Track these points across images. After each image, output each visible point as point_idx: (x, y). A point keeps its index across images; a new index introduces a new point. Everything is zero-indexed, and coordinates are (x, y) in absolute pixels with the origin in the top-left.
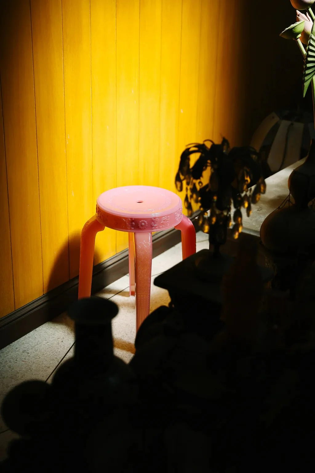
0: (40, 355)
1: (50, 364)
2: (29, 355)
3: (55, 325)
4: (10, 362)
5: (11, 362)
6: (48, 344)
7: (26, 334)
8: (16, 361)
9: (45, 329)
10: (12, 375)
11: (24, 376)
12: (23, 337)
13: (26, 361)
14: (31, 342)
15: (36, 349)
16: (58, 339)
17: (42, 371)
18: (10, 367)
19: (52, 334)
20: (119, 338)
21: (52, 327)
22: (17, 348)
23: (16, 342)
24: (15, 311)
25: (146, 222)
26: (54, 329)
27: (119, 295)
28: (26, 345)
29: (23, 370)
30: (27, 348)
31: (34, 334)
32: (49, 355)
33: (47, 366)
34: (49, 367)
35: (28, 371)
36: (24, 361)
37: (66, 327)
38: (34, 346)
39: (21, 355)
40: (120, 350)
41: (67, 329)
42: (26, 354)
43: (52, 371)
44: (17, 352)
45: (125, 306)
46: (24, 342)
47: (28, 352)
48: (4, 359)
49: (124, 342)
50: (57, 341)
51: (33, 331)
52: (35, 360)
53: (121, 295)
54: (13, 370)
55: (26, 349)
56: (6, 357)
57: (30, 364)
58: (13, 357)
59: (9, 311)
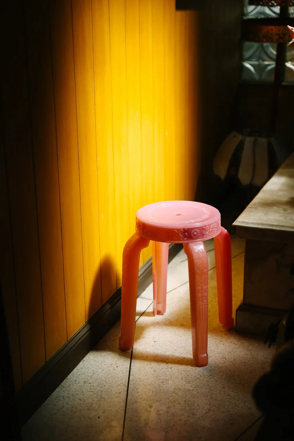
0: (103, 383)
1: (119, 390)
2: (92, 384)
3: (100, 352)
4: (77, 394)
5: (79, 395)
6: (104, 371)
7: (76, 366)
8: (83, 393)
9: (92, 358)
10: (87, 407)
11: (101, 406)
12: (75, 369)
13: (92, 391)
14: (86, 372)
15: (95, 378)
16: (112, 365)
17: (116, 398)
18: (80, 399)
19: (101, 361)
20: (171, 355)
21: (98, 355)
22: (76, 381)
23: (71, 374)
24: (68, 341)
25: (198, 231)
26: (101, 356)
27: (144, 316)
28: (83, 376)
29: (96, 400)
30: (86, 378)
31: (84, 364)
32: (113, 381)
33: (117, 392)
34: (120, 393)
35: (101, 400)
36: (91, 392)
37: (111, 353)
38: (92, 375)
39: (84, 386)
40: (179, 365)
41: (114, 354)
42: (89, 385)
43: (126, 396)
44: (78, 385)
45: (156, 325)
46: (78, 373)
47: (89, 382)
48: (69, 393)
49: (178, 358)
50: (112, 367)
51: (81, 362)
52: (101, 389)
53: (146, 316)
54: (86, 402)
55: (85, 380)
56: (70, 390)
57: (99, 394)
58: (77, 389)
59: (64, 342)
